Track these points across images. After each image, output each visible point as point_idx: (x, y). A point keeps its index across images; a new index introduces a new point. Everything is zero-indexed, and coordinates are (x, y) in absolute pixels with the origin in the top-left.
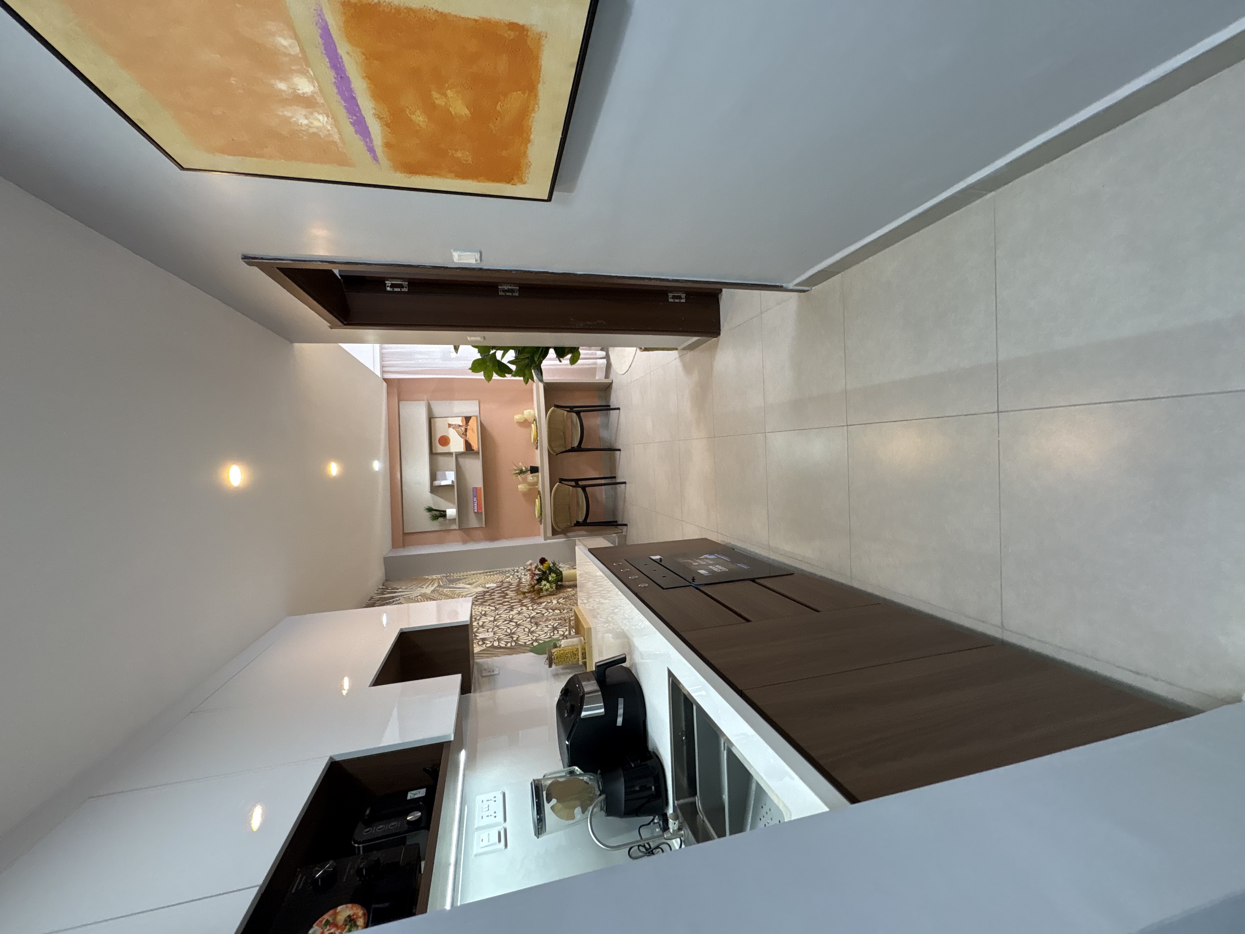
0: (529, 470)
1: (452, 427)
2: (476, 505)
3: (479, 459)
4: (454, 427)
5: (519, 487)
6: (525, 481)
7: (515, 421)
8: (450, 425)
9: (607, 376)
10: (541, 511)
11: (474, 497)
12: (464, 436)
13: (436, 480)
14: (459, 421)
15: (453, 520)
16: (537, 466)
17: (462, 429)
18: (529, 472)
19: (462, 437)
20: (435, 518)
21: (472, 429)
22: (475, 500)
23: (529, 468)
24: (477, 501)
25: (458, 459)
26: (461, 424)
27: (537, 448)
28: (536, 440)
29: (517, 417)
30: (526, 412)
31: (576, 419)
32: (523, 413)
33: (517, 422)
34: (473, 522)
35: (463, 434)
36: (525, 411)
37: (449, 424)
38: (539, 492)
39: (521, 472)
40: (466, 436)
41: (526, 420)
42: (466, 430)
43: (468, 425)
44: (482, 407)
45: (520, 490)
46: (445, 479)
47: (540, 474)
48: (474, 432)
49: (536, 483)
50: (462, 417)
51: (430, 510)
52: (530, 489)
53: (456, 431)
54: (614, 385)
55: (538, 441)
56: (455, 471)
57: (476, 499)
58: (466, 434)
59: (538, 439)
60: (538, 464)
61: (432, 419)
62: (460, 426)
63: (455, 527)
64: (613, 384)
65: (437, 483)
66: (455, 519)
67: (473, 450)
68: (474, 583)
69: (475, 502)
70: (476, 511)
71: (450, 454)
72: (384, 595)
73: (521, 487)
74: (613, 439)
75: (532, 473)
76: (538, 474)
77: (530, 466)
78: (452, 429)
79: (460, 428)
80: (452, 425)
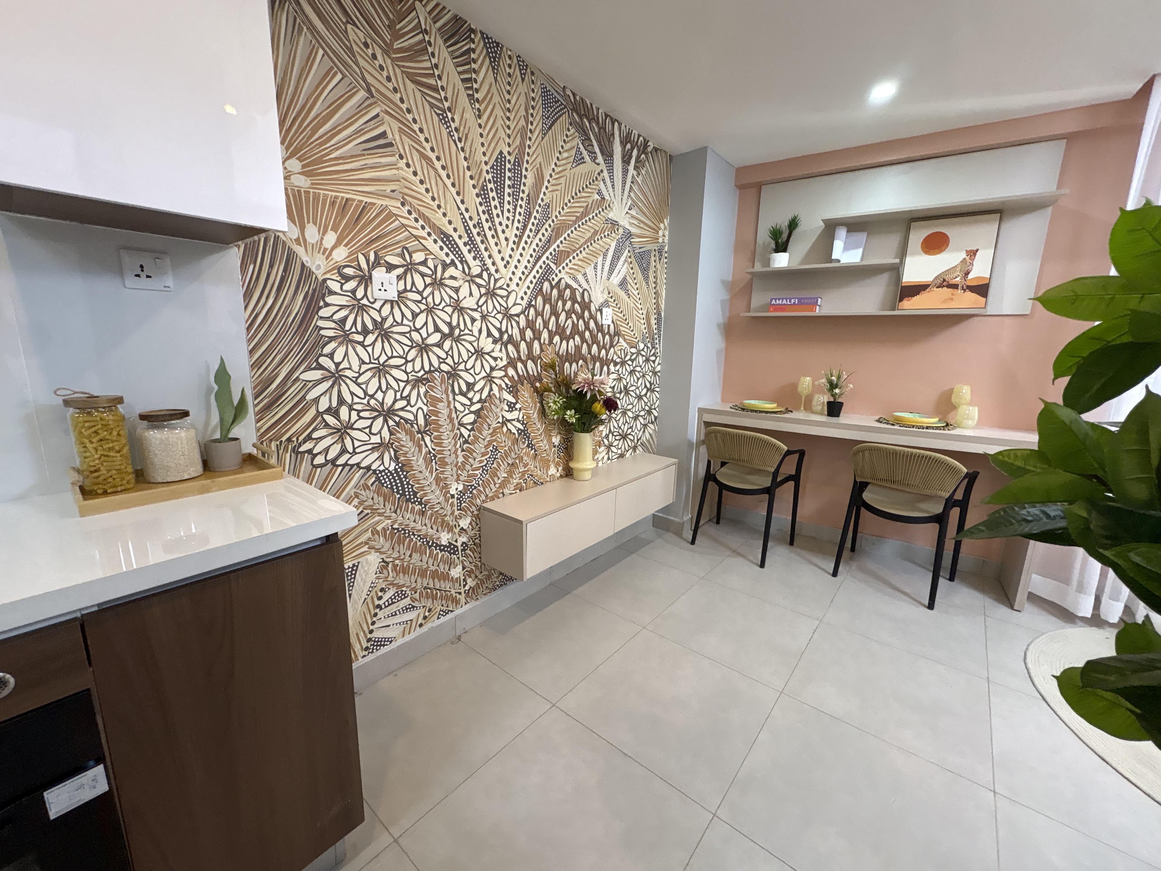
0: (835, 399)
1: (968, 258)
2: (784, 302)
3: (883, 310)
4: (966, 264)
5: (808, 378)
6: (816, 389)
7: (957, 387)
8: (973, 253)
9: (1033, 598)
10: (752, 411)
11: (800, 300)
12: (941, 282)
13: (848, 232)
14: (980, 271)
15: (767, 262)
16: (841, 414)
17: (958, 279)
18: (832, 400)
19: (937, 278)
20: (775, 234)
21: (952, 299)
22: (793, 301)
23: (840, 400)
24: (791, 305)
25: (887, 273)
26: (970, 276)
27: (879, 421)
28: (898, 422)
29: (965, 392)
30: (974, 412)
31: (927, 512)
32: (971, 404)
33: (951, 391)
34: (758, 299)
35: (944, 280)
36: (976, 408)
37: (977, 251)
38: (788, 411)
39: (832, 386)
40: (939, 287)
41: (954, 407)
42: (955, 286)
43: (965, 290)
44: (1007, 320)
45: (802, 378)
46: (846, 247)
47: (824, 419)
48: (945, 301)
49: (808, 407)
50: (990, 278)
51: (793, 224)
52: (801, 397)
53: (956, 266)
54: (1003, 610)
55: (893, 425)
56: (861, 264)
57: (794, 303)
59: (896, 427)
60: (844, 418)
61: (998, 215)
62: (967, 273)
63: (758, 267)
64: (1010, 610)
65: (842, 233)
66: (769, 266)
67: (901, 300)
68: (627, 291)
69: (790, 301)
70: (774, 302)
71: (903, 253)
72: (621, 142)
73: (806, 383)
74: (870, 565)
75: (830, 404)
76: (824, 415)
77: (841, 404)
78: (961, 259)
79: (961, 274)
80: (973, 257)
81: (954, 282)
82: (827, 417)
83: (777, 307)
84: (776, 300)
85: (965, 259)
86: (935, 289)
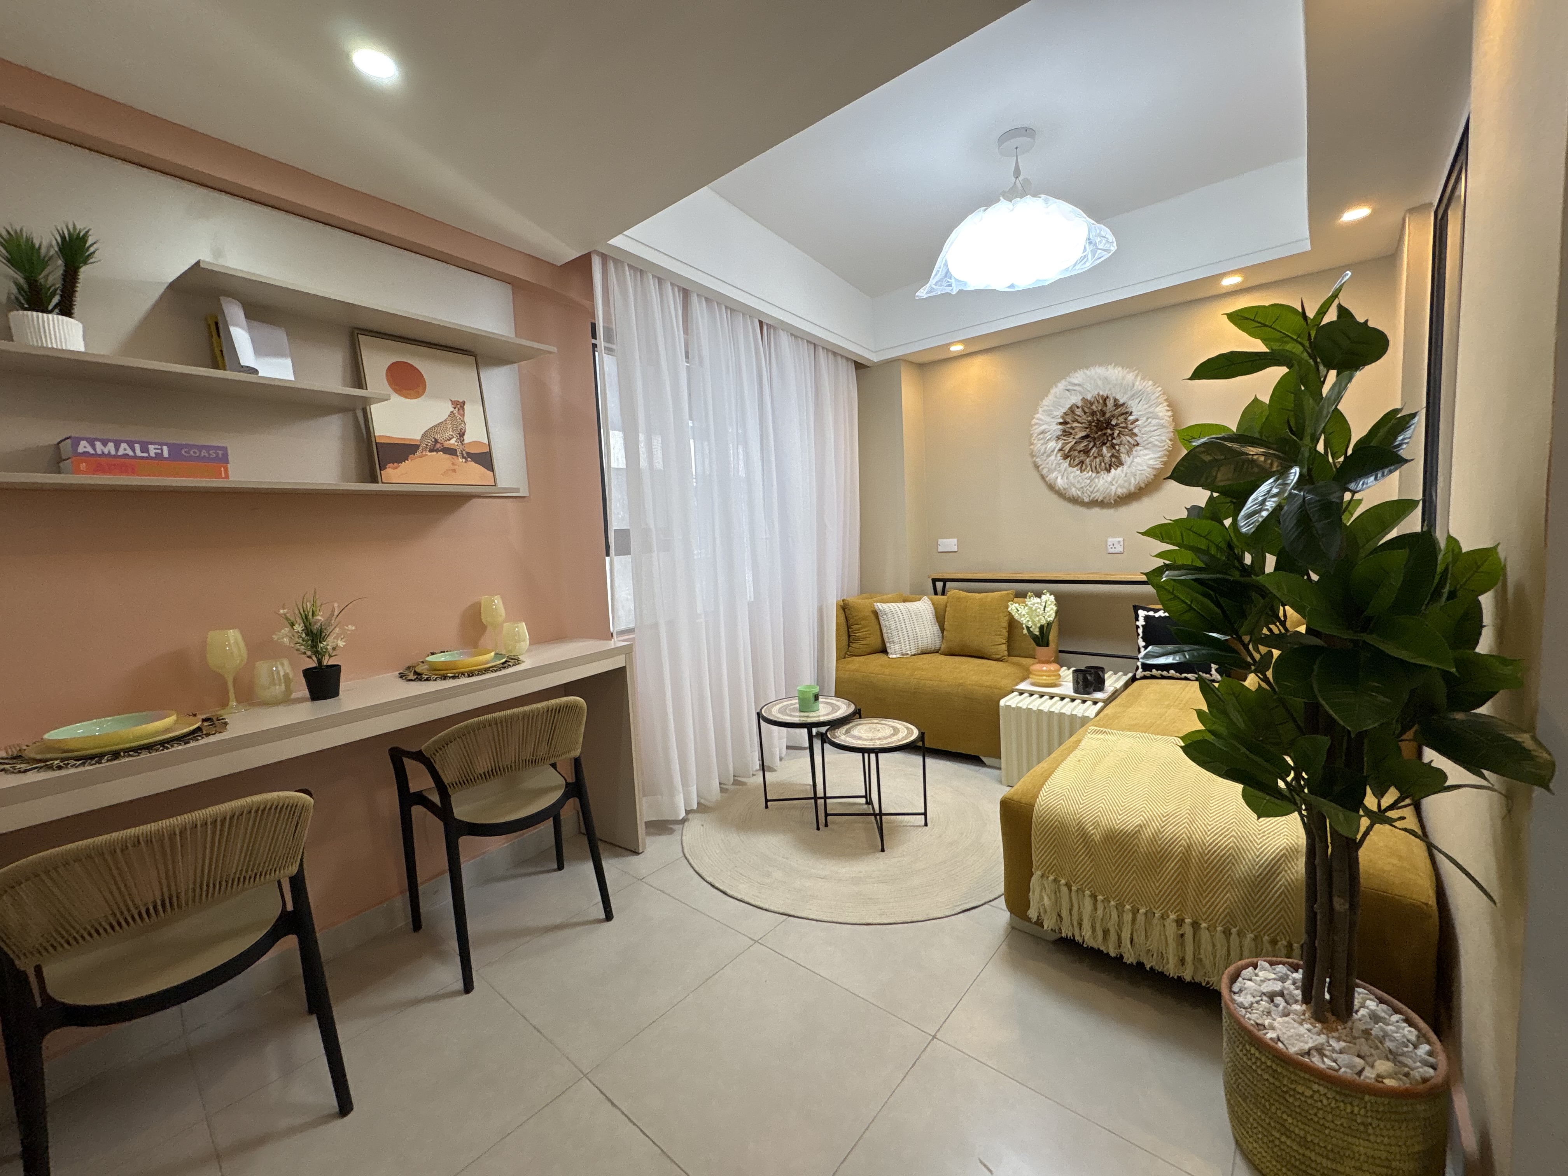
0: (320, 661)
1: (456, 412)
2: (125, 450)
4: (456, 420)
6: (269, 651)
7: (484, 599)
8: (460, 406)
11: (173, 448)
12: (431, 443)
14: (474, 434)
17: (453, 441)
18: (312, 664)
19: (424, 435)
20: (23, 263)
21: (454, 471)
22: (153, 450)
23: (327, 661)
24: (149, 458)
26: (467, 439)
27: (407, 680)
29: (497, 603)
32: (509, 619)
33: (479, 606)
35: (436, 441)
36: (519, 625)
37: (464, 403)
38: (215, 723)
39: (311, 634)
40: (431, 451)
41: (492, 632)
42: (451, 452)
43: (466, 459)
44: (520, 505)
45: (216, 637)
46: (259, 351)
48: (445, 473)
50: (489, 445)
51: (72, 251)
53: (444, 422)
57: (159, 456)
58: (438, 451)
60: (349, 696)
61: (469, 355)
62: (462, 435)
65: (237, 314)
67: (379, 467)
69: (144, 449)
70: (84, 447)
73: (229, 640)
75: (308, 674)
76: (301, 700)
77: (337, 669)
78: (449, 413)
79: (455, 435)
80: (461, 412)
81: (447, 444)
82: (309, 704)
83: (103, 460)
84: (92, 442)
85: (452, 412)
86: (428, 453)
